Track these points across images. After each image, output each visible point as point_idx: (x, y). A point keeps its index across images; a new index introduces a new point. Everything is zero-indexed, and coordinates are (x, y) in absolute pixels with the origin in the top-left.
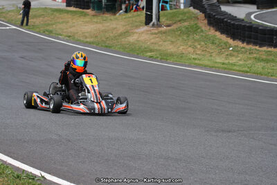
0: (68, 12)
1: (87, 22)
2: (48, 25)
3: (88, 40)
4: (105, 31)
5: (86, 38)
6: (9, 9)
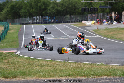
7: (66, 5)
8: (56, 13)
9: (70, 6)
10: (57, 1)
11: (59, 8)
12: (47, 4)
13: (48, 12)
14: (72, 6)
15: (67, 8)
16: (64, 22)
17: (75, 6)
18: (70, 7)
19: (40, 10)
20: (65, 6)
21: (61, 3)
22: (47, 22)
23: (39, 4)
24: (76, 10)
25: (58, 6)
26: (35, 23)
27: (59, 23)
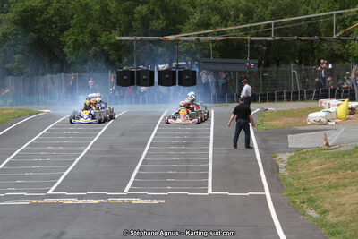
21: (240, 6)
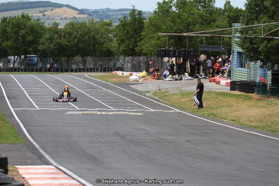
0: (232, 96)
1: (252, 106)
2: (213, 108)
3: (253, 124)
4: (270, 116)
5: (251, 122)
6: (173, 92)
7: (78, 36)
8: (56, 52)
9: (86, 37)
10: (59, 27)
11: (64, 42)
12: (37, 32)
13: (41, 47)
14: (89, 38)
15: (79, 41)
16: (72, 71)
17: (94, 39)
18: (85, 40)
19: (23, 43)
20: (76, 38)
22: (37, 69)
23: (23, 32)
24: (97, 46)
25: (60, 36)
26: (12, 69)
27: (62, 71)
